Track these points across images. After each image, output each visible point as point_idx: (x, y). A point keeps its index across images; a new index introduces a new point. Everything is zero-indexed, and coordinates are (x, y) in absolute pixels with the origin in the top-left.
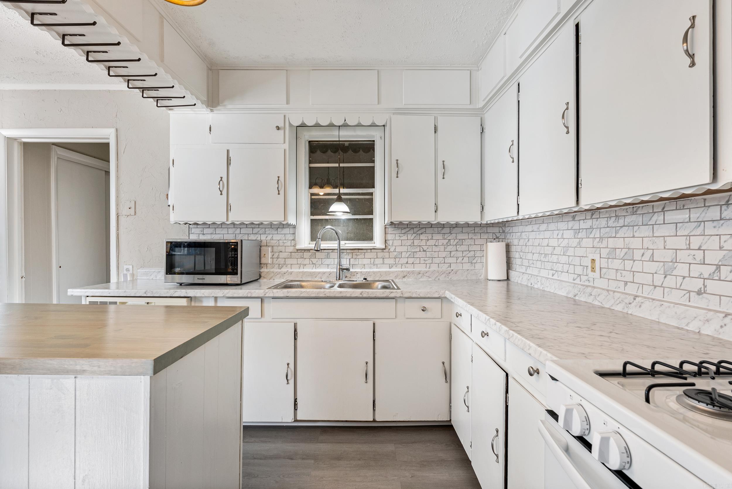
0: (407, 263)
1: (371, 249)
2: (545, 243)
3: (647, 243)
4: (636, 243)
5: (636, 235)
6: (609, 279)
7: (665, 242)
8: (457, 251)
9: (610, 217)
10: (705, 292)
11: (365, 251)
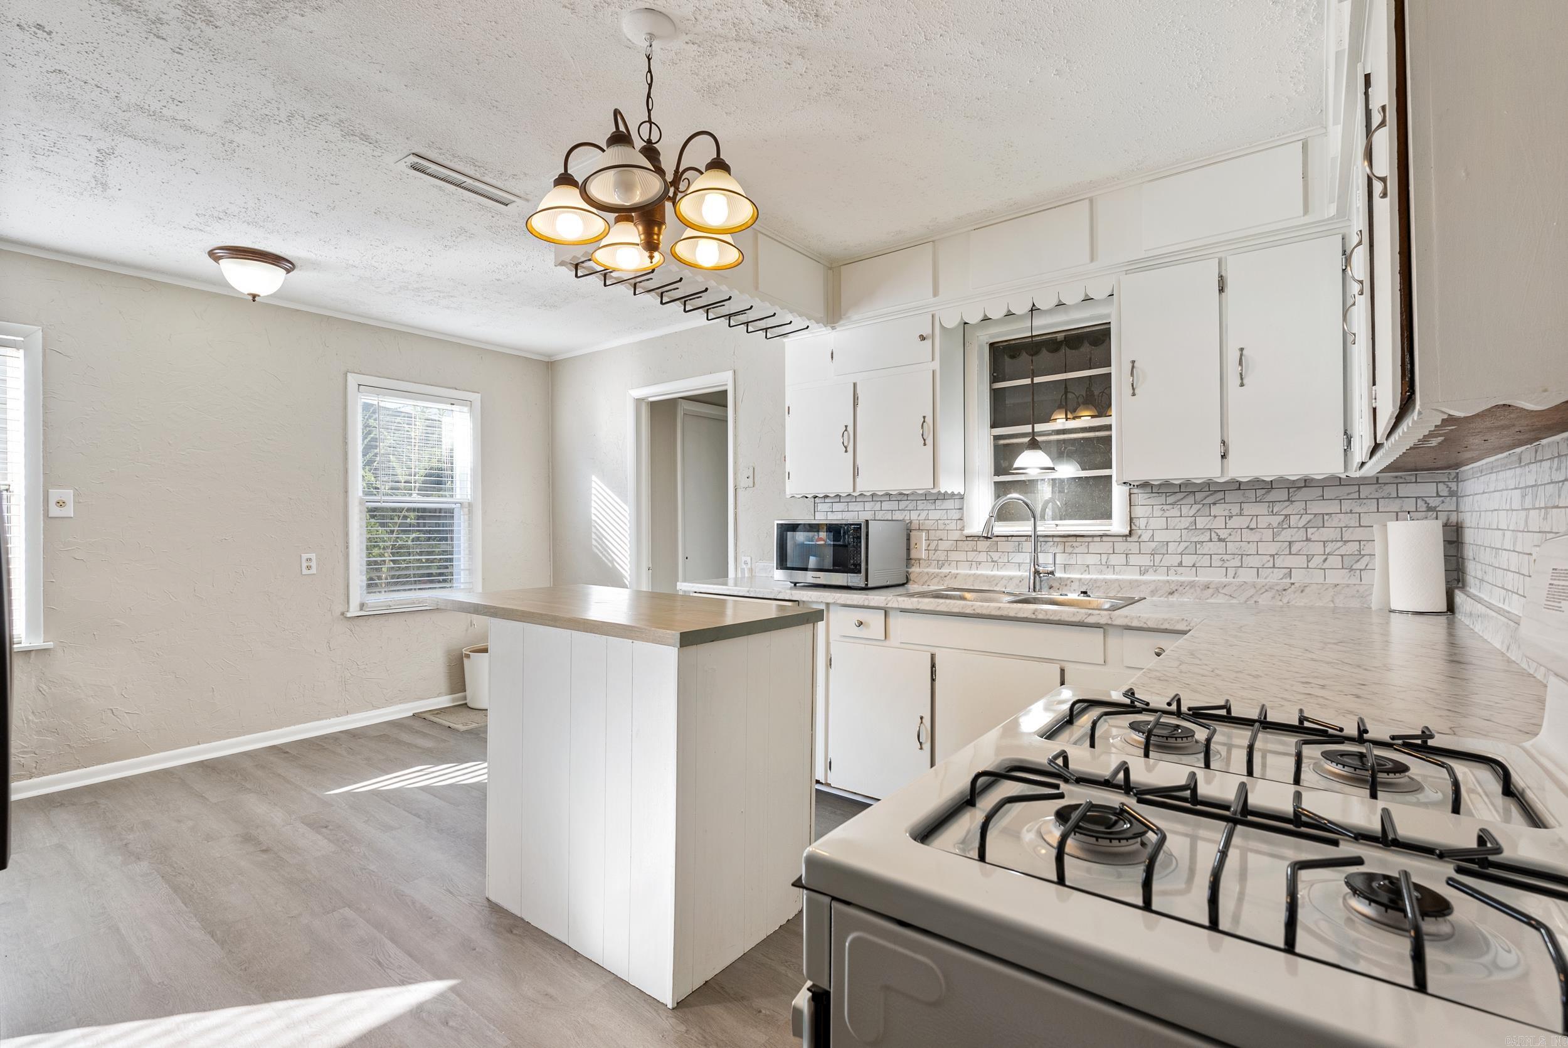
0: (1180, 565)
1: (1101, 536)
8: (1308, 540)
11: (1090, 539)
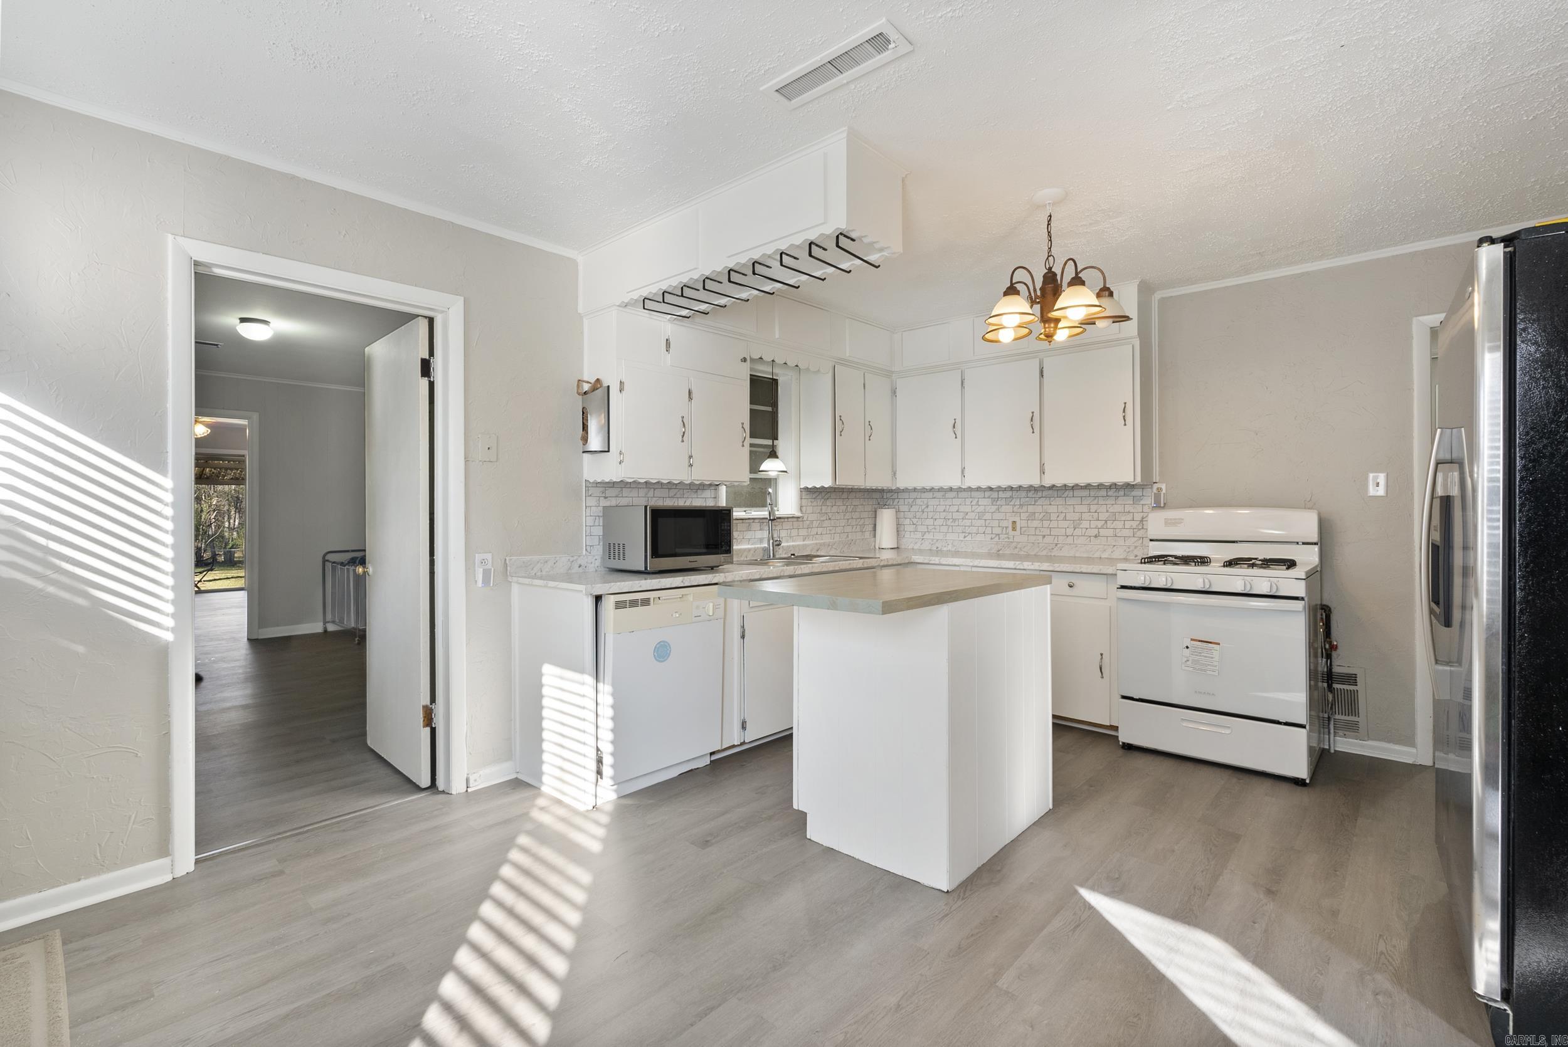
0: (817, 534)
1: (788, 518)
2: (955, 508)
3: (1061, 509)
4: (1052, 509)
5: (1052, 503)
6: (1028, 535)
7: (1074, 508)
9: (1030, 491)
10: (1099, 536)
11: (782, 520)
